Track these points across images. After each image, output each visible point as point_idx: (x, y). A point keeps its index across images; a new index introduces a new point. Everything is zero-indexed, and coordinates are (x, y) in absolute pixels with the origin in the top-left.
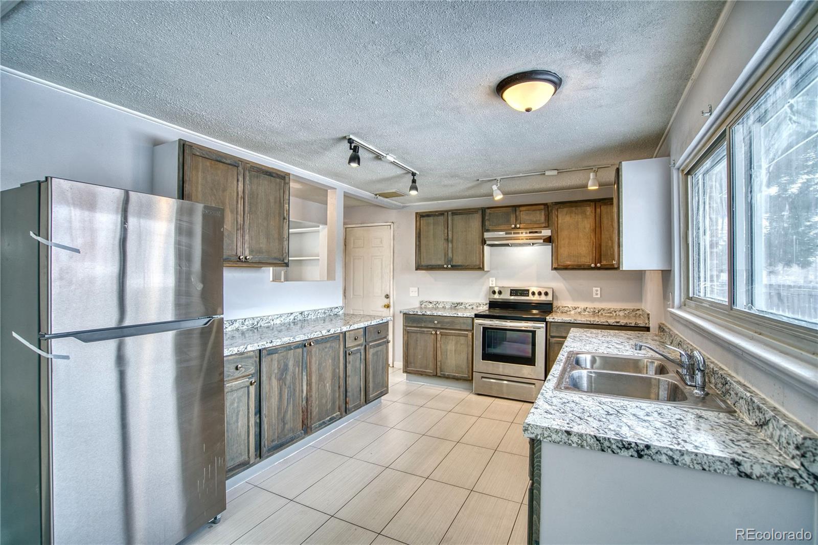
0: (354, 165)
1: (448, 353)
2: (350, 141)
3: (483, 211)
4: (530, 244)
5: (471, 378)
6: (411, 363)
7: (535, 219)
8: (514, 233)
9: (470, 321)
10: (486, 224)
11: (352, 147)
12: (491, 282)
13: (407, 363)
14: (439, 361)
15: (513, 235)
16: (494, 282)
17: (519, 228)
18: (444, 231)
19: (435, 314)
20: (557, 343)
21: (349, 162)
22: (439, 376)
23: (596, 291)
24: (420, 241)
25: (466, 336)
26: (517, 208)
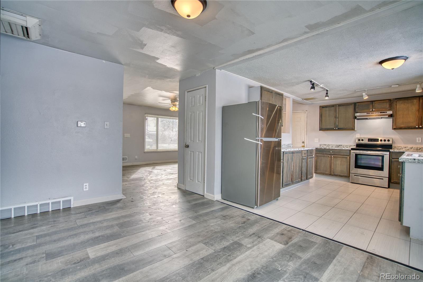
0: (312, 90)
1: (337, 165)
2: (311, 82)
3: (355, 104)
4: (380, 118)
5: (348, 176)
6: (318, 169)
7: (383, 107)
8: (371, 113)
9: (348, 151)
10: (356, 110)
11: (312, 84)
12: (357, 136)
13: (316, 169)
14: (332, 168)
15: (371, 114)
16: (359, 136)
17: (374, 111)
18: (334, 113)
19: (331, 149)
20: (396, 161)
21: (311, 89)
22: (333, 175)
23: (418, 139)
24: (322, 118)
25: (347, 158)
26: (373, 102)
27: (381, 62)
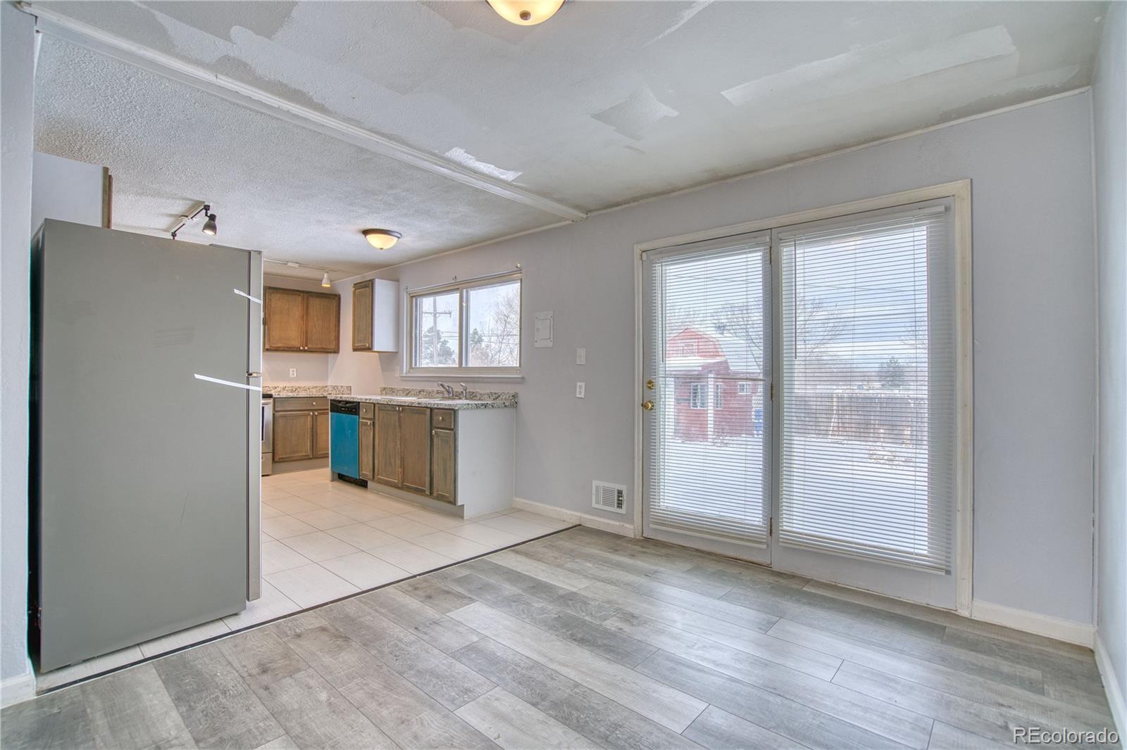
0: (209, 233)
2: (207, 208)
21: (204, 229)
23: (293, 372)
27: (366, 232)
